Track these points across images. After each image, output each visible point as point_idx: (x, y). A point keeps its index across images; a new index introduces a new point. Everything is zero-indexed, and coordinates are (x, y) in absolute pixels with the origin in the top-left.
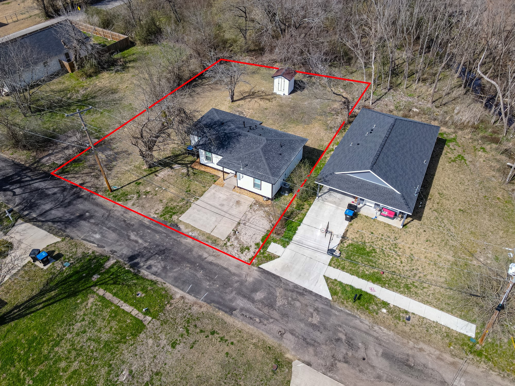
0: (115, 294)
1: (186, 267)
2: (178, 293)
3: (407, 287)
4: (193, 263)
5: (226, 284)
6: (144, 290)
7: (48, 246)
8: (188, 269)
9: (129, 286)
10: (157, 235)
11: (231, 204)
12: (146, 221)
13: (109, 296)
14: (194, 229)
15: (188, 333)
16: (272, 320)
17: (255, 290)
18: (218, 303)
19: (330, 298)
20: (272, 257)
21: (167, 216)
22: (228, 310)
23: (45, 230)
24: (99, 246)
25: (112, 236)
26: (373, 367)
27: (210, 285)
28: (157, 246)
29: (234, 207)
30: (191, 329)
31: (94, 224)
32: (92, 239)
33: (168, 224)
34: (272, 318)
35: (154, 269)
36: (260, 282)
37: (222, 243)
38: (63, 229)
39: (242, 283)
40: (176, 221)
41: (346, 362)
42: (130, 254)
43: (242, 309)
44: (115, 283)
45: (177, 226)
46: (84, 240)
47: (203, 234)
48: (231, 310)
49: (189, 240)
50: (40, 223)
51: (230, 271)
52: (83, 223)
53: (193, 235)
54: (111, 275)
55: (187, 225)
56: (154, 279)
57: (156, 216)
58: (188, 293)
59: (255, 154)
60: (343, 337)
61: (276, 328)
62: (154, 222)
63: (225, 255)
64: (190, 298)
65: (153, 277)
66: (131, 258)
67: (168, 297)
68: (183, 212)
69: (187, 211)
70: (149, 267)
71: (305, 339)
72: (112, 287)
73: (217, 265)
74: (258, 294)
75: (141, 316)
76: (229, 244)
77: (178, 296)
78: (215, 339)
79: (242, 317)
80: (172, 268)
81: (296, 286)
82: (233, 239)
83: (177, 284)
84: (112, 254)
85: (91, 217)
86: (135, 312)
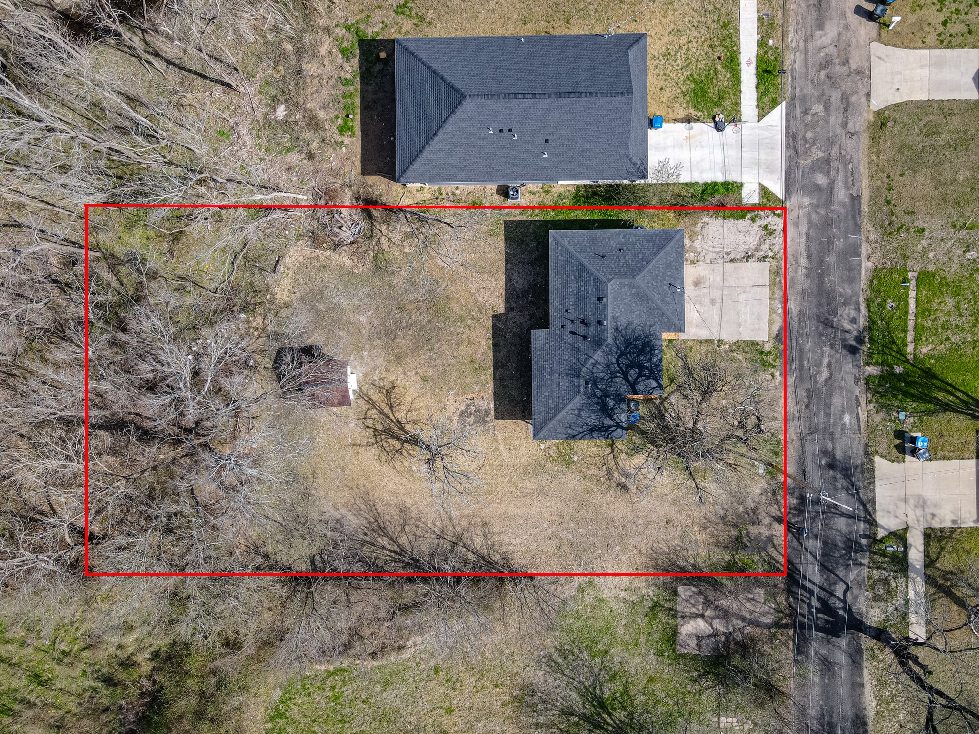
0: (905, 331)
1: (829, 280)
2: (866, 266)
3: (725, 26)
4: (821, 277)
5: (828, 223)
6: (882, 306)
7: (893, 462)
8: (832, 278)
9: (888, 324)
10: (806, 349)
11: (705, 291)
12: (791, 380)
13: (910, 337)
14: (772, 311)
15: (902, 226)
16: (843, 152)
17: (818, 188)
18: (854, 217)
19: (784, 103)
20: (764, 192)
21: (770, 359)
22: (856, 203)
23: (873, 491)
24: (858, 404)
25: (837, 401)
26: (839, 35)
27: (839, 239)
28: (821, 335)
29: (708, 284)
30: (897, 225)
31: (832, 440)
32: (854, 421)
33: (781, 347)
34: (841, 153)
35: (853, 313)
36: (804, 188)
37: (774, 263)
38: (859, 470)
39: (815, 207)
40: (772, 342)
41: (848, 61)
42: (849, 357)
43: (848, 188)
44: (894, 342)
45: (778, 335)
46: (859, 429)
47: (772, 293)
48: (855, 200)
49: (791, 305)
50: (869, 506)
51: (809, 229)
52: (839, 455)
53: (780, 306)
54: (886, 353)
55: (771, 323)
56: (864, 305)
57: (778, 374)
58: (860, 256)
59: (648, 283)
60: (823, 74)
61: (849, 144)
62: (788, 368)
63: (788, 250)
64: (865, 250)
65: (863, 309)
66: (853, 351)
67: (876, 273)
68: (754, 343)
69: (748, 339)
70: (853, 321)
71: (846, 110)
72: (899, 342)
73: (808, 248)
74: (820, 182)
75: (913, 283)
76: (771, 254)
77: (870, 264)
78: (893, 196)
79: (856, 184)
80: (841, 295)
81: (788, 146)
82: (761, 254)
83: (857, 276)
84: (859, 379)
85: (825, 452)
86: (912, 294)
